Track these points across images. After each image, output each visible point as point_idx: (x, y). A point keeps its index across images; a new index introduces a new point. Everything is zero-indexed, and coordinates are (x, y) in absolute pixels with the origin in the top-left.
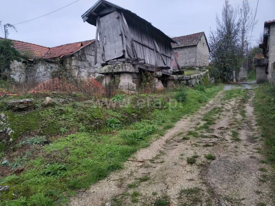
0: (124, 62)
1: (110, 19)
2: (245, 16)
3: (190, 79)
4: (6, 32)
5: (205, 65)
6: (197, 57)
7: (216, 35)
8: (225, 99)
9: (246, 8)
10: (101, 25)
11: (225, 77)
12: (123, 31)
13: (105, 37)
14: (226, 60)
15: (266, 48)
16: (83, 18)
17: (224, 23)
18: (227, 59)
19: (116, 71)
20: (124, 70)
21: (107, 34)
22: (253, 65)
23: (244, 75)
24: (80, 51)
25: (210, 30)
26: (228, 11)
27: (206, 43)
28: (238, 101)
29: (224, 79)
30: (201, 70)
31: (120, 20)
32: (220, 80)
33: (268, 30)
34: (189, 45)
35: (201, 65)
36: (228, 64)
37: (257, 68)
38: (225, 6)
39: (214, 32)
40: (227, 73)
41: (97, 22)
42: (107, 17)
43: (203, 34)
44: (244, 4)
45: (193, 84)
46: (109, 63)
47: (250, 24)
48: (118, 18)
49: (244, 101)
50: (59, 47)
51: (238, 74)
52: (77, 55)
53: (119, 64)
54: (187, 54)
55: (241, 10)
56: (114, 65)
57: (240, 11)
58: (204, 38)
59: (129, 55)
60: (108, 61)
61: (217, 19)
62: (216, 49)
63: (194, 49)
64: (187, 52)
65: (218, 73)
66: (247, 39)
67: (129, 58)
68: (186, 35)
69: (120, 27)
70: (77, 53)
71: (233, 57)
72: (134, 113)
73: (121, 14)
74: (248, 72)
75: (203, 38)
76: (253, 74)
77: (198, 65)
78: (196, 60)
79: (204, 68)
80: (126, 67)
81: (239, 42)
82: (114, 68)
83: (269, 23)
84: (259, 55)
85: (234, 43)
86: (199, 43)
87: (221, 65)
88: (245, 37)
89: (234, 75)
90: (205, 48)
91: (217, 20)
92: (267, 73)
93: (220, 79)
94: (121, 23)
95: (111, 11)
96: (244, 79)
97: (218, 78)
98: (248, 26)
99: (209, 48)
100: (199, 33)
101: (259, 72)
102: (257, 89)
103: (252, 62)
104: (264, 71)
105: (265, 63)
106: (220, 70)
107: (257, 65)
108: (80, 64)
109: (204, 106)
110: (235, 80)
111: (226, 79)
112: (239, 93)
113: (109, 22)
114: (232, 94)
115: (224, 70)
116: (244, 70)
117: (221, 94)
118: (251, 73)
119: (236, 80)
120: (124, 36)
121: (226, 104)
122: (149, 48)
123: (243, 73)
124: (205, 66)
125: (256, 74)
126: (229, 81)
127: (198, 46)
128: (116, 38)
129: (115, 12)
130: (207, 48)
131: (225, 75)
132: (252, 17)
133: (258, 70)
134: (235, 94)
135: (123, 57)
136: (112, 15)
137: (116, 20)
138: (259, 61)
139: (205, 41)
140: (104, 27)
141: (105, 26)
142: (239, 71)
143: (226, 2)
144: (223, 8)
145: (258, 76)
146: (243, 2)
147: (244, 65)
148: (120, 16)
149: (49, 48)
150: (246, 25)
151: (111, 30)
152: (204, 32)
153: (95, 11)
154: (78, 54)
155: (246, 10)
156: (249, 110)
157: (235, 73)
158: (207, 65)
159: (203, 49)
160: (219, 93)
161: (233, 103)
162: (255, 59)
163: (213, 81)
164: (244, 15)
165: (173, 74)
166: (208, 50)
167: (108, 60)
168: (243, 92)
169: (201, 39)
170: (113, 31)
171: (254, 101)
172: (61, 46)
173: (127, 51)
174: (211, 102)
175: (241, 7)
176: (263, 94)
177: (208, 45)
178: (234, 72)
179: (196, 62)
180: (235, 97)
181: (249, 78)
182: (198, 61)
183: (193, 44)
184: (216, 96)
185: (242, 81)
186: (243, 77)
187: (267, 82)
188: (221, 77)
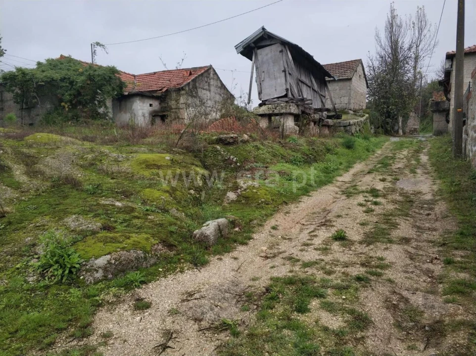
0: (287, 102)
1: (271, 52)
2: (420, 34)
3: (350, 125)
4: (94, 53)
5: (361, 107)
6: (352, 96)
7: (377, 63)
8: (395, 150)
9: (421, 21)
10: (259, 59)
11: (388, 126)
12: (286, 66)
13: (264, 72)
14: (391, 101)
15: (448, 87)
16: (236, 49)
17: (387, 43)
18: (392, 99)
19: (278, 112)
20: (288, 111)
21: (266, 69)
22: (429, 110)
23: (414, 125)
24: (191, 83)
25: (368, 56)
26: (394, 24)
27: (363, 75)
28: (410, 152)
29: (387, 129)
30: (357, 114)
31: (284, 55)
32: (380, 130)
33: (450, 64)
34: (341, 78)
35: (357, 107)
36: (393, 107)
37: (434, 114)
38: (390, 17)
39: (374, 58)
40: (391, 120)
41: (254, 54)
42: (267, 50)
43: (360, 61)
44: (418, 15)
45: (353, 132)
46: (267, 103)
47: (426, 47)
48: (281, 51)
49: (418, 151)
50: (150, 74)
51: (406, 123)
52: (187, 89)
53: (282, 105)
54: (338, 91)
55: (414, 23)
56: (276, 105)
57: (412, 25)
58: (361, 68)
59: (292, 95)
60: (266, 101)
61: (378, 36)
62: (375, 83)
63: (347, 83)
64: (337, 88)
65: (379, 120)
66: (421, 68)
67: (292, 97)
68: (335, 62)
69: (283, 62)
70: (187, 86)
71: (401, 96)
72: (311, 154)
73: (285, 47)
74: (421, 121)
75: (359, 69)
76: (428, 124)
77: (352, 106)
78: (349, 99)
79: (361, 113)
80: (291, 107)
81: (409, 75)
82: (276, 109)
83: (451, 54)
84: (440, 93)
85: (403, 75)
86: (355, 75)
87: (384, 108)
88: (419, 66)
89: (400, 123)
90: (362, 83)
91: (377, 38)
92: (448, 122)
93: (380, 128)
94: (284, 58)
95: (272, 43)
96: (415, 130)
97: (378, 128)
98: (424, 49)
99: (367, 84)
100: (354, 61)
101: (437, 120)
102: (433, 140)
103: (428, 104)
104: (444, 118)
105: (446, 107)
106: (381, 115)
107: (435, 109)
108: (190, 101)
109: (373, 155)
110: (401, 132)
111: (389, 129)
112: (411, 144)
113: (269, 55)
114: (403, 145)
115: (387, 115)
116: (414, 117)
117: (389, 145)
118: (425, 123)
119: (403, 132)
120: (287, 72)
121: (398, 154)
122: (307, 85)
123: (413, 122)
124: (362, 109)
125: (433, 124)
126: (393, 132)
127: (353, 80)
128: (277, 75)
129: (278, 44)
130: (365, 82)
131: (388, 123)
132: (430, 36)
133: (436, 117)
134: (406, 145)
135: (286, 96)
136: (273, 47)
137: (278, 53)
138: (437, 104)
139: (362, 72)
140: (262, 61)
141: (264, 60)
142: (408, 117)
143: (392, 11)
144: (386, 19)
145: (435, 125)
146: (418, 11)
147: (415, 110)
148: (284, 50)
149: (134, 76)
150: (420, 47)
151: (271, 64)
152: (361, 60)
153: (254, 43)
154: (189, 87)
155: (421, 23)
156: (424, 158)
157: (402, 120)
158: (364, 107)
159: (359, 84)
160: (387, 144)
161: (405, 153)
162: (433, 100)
163: (372, 131)
164: (419, 32)
165: (327, 118)
166: (366, 85)
167: (266, 99)
168: (417, 142)
169: (358, 69)
170: (273, 66)
171: (429, 151)
172: (155, 73)
173: (291, 90)
174: (379, 152)
175: (414, 19)
176: (440, 145)
177: (366, 78)
178: (400, 119)
179: (349, 103)
180: (407, 147)
181: (423, 130)
182: (352, 101)
183: (347, 77)
184: (383, 147)
185: (411, 134)
186: (414, 127)
187: (447, 133)
188: (383, 125)
